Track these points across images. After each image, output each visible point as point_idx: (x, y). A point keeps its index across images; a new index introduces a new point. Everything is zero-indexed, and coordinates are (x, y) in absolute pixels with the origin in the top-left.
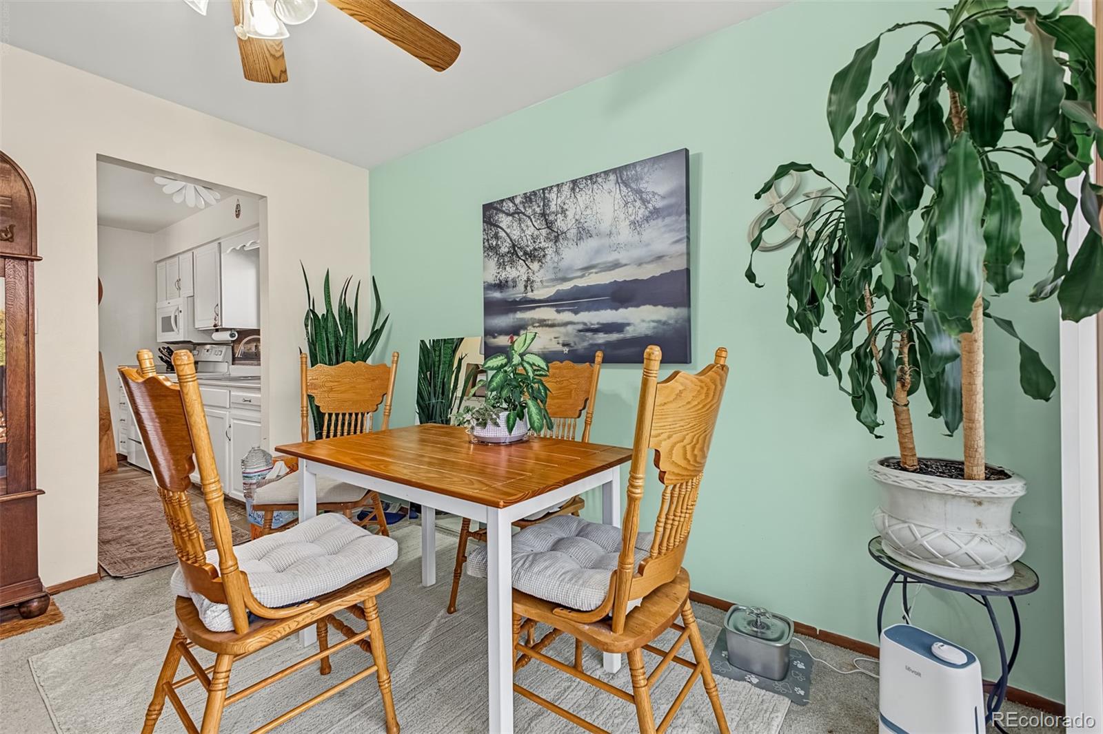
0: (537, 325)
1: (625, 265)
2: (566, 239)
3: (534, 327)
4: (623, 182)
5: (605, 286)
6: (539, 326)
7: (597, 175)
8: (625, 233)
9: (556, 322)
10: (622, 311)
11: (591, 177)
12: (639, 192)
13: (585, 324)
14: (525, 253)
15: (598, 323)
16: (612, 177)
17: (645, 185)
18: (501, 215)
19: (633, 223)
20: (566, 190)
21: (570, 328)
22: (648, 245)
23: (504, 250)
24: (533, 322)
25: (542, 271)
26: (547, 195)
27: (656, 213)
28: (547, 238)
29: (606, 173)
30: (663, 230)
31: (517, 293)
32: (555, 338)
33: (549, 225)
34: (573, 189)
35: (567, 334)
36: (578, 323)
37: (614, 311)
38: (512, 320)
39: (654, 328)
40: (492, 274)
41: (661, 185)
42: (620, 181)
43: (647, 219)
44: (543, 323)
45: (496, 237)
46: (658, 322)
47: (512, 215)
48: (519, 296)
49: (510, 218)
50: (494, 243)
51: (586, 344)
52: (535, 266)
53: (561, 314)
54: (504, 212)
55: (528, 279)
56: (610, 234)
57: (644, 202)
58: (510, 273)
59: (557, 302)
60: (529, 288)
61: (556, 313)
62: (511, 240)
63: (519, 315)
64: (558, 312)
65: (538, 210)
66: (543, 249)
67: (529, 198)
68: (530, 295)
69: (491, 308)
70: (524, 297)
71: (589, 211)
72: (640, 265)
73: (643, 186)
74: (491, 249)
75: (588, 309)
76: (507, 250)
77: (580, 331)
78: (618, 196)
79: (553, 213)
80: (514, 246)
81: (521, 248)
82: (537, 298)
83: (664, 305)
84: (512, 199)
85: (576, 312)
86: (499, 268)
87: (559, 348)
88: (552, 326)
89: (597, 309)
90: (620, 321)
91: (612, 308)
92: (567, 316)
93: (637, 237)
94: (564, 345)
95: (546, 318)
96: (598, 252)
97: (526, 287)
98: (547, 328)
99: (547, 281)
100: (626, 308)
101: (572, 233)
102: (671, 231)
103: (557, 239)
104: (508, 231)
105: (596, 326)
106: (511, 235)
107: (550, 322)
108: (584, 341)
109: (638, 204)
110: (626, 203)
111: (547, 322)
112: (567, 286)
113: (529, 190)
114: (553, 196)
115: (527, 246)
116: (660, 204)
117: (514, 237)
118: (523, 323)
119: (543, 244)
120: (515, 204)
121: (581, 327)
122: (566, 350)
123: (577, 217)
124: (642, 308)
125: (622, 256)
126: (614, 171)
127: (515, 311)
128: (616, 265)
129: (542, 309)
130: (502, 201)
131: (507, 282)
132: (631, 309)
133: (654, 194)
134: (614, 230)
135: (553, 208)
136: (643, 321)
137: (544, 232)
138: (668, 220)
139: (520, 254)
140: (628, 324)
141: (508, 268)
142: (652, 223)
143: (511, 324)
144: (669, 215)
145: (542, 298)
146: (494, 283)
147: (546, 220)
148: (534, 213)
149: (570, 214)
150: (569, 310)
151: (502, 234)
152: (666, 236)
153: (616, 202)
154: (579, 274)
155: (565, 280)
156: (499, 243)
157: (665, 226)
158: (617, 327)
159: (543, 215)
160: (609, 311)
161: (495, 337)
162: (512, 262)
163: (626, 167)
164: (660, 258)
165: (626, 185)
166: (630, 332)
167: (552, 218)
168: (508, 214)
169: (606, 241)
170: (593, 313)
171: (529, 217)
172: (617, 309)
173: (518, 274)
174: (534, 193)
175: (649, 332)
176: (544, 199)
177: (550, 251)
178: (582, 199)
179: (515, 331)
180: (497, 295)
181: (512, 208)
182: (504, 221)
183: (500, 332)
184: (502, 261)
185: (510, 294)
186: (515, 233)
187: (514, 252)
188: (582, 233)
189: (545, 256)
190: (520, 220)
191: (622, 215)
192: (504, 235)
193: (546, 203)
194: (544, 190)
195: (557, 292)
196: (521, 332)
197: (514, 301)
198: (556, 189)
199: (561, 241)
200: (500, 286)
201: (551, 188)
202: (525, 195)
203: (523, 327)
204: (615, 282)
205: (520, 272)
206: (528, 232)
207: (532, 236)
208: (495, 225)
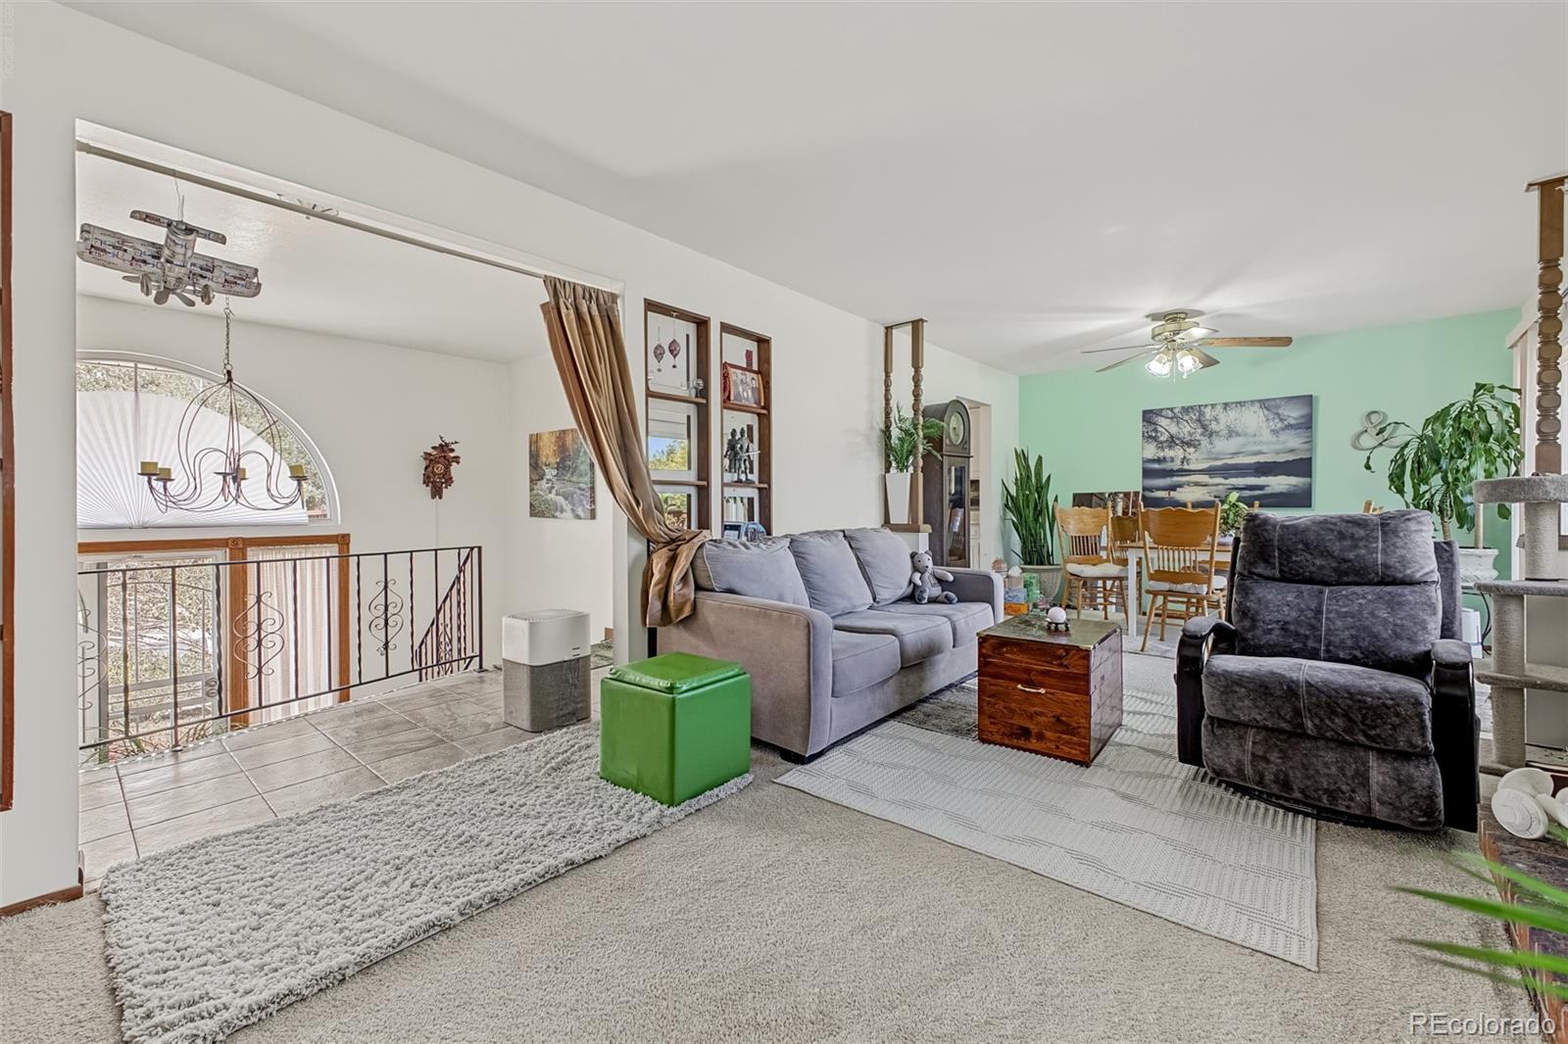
0: (1192, 484)
1: (1266, 453)
2: (1218, 435)
3: (1189, 486)
4: (1266, 408)
5: (1250, 464)
6: (1193, 486)
7: (1245, 402)
8: (1266, 435)
9: (1209, 483)
10: (1263, 478)
11: (1240, 403)
12: (1278, 414)
13: (1233, 485)
14: (1182, 442)
15: (1246, 485)
16: (1258, 405)
17: (1283, 411)
18: (1160, 418)
19: (1273, 431)
20: (1219, 408)
21: (1220, 487)
22: (1284, 443)
23: (1162, 439)
24: (1188, 484)
25: (1197, 453)
26: (1202, 409)
27: (1289, 427)
28: (1202, 434)
29: (1252, 402)
31: (1176, 465)
32: (1208, 493)
33: (1204, 427)
34: (1225, 408)
35: (1218, 491)
36: (1227, 484)
37: (1258, 478)
38: (1169, 482)
39: (1287, 488)
40: (1151, 451)
41: (1294, 414)
42: (1263, 407)
43: (1283, 429)
44: (1197, 484)
45: (1155, 430)
46: (1290, 485)
47: (1171, 418)
48: (1176, 468)
49: (1169, 420)
50: (1153, 435)
52: (1192, 450)
53: (1214, 479)
54: (1163, 416)
55: (1185, 457)
56: (1255, 435)
57: (1281, 420)
58: (1168, 453)
59: (1210, 472)
60: (1185, 463)
61: (1209, 478)
62: (1169, 433)
63: (1176, 479)
64: (1211, 477)
65: (1194, 417)
66: (1199, 441)
67: (1186, 410)
68: (1186, 467)
69: (1147, 473)
70: (1181, 468)
71: (1238, 421)
72: (1277, 453)
73: (1280, 411)
74: (1148, 437)
75: (1236, 477)
76: (1165, 439)
77: (1229, 489)
78: (1261, 414)
79: (1208, 420)
80: (1172, 437)
81: (1178, 439)
82: (1192, 469)
83: (1297, 476)
84: (1171, 410)
85: (1226, 478)
86: (1157, 450)
87: (1212, 499)
88: (1205, 485)
89: (1243, 477)
90: (1261, 484)
91: (1254, 477)
92: (1218, 480)
93: (1275, 439)
94: (1215, 497)
95: (1200, 481)
96: (1245, 445)
97: (1182, 462)
98: (1201, 487)
99: (1201, 459)
100: (1266, 477)
101: (1225, 432)
102: (1301, 437)
103: (1211, 435)
104: (1167, 428)
105: (1243, 486)
106: (1169, 431)
107: (1203, 483)
109: (1277, 420)
110: (1268, 420)
111: (1201, 483)
112: (1218, 463)
113: (1186, 405)
114: (1208, 410)
115: (1184, 438)
116: (1293, 422)
117: (1172, 432)
118: (1179, 483)
119: (1198, 437)
120: (1173, 412)
121: (1230, 487)
123: (1228, 424)
124: (1280, 477)
125: (1264, 448)
126: (1259, 401)
127: (1173, 476)
128: (1259, 453)
129: (1196, 475)
130: (1162, 410)
131: (1165, 458)
132: (1270, 478)
133: (1289, 417)
134: (1258, 434)
135: (1208, 417)
136: (1280, 484)
137: (1200, 431)
138: (1298, 431)
139: (1178, 442)
140: (1268, 486)
141: (1166, 450)
142: (1287, 431)
143: (1168, 484)
144: (1300, 428)
145: (1197, 469)
146: (1152, 458)
147: (1201, 424)
148: (1191, 419)
149: (1223, 422)
150: (1220, 477)
151: (1160, 429)
152: (1297, 439)
153: (1260, 418)
154: (1230, 456)
155: (1216, 459)
156: (1158, 434)
157: (1297, 434)
158: (1261, 488)
159: (1199, 420)
160: (1252, 478)
161: (1156, 492)
162: (1170, 447)
163: (1268, 400)
164: (1292, 451)
165: (1268, 410)
166: (1268, 491)
167: (1207, 423)
168: (1167, 418)
169: (1252, 439)
170: (1239, 479)
171: (1186, 421)
173: (1176, 454)
174: (1192, 407)
175: (1283, 491)
176: (1200, 411)
177: (1205, 442)
178: (1232, 414)
179: (1173, 488)
180: (1156, 466)
181: (1170, 414)
182: (1163, 422)
183: (1158, 489)
184: (1161, 446)
185: (1168, 466)
186: (1174, 429)
187: (1172, 441)
188: (1232, 433)
189: (1200, 444)
190: (1178, 422)
191: (1264, 425)
192: (1163, 430)
193: (1201, 414)
194: (1200, 406)
195: (1210, 467)
196: (1178, 489)
197: (1172, 470)
198: (1210, 407)
199: (1214, 437)
200: (1159, 461)
201: (1206, 406)
202: (1183, 408)
203: (1181, 486)
204: (1258, 462)
205: (1178, 453)
206: (1185, 430)
207: (1189, 432)
208: (1154, 424)
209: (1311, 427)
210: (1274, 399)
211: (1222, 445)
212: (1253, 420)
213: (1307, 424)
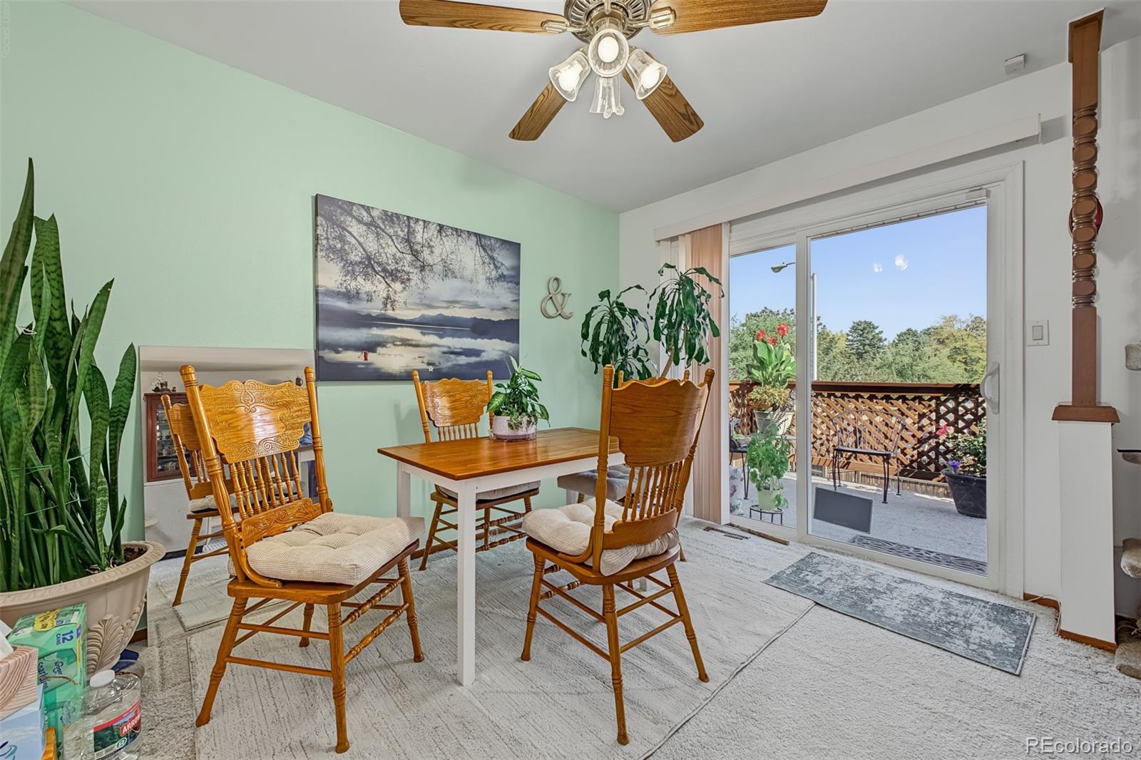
0: (399, 343)
1: (482, 307)
2: (431, 270)
3: (395, 345)
4: (482, 246)
5: (466, 320)
6: (400, 345)
7: (461, 231)
8: (482, 285)
9: (421, 343)
10: (479, 340)
11: (456, 230)
12: (492, 258)
13: (450, 348)
14: (384, 270)
15: (461, 348)
16: (473, 238)
17: (497, 256)
18: (348, 218)
19: (488, 279)
20: (433, 230)
21: (435, 350)
22: (498, 297)
23: (355, 256)
24: (394, 341)
25: (405, 292)
26: (412, 224)
27: (502, 277)
28: (412, 265)
29: (469, 233)
30: (507, 290)
31: (375, 309)
32: (419, 357)
33: (415, 254)
34: (440, 231)
35: (432, 355)
36: (443, 346)
37: (473, 340)
38: (365, 335)
39: (501, 355)
40: (332, 276)
41: (505, 262)
42: (479, 244)
43: (498, 279)
44: (406, 343)
45: (341, 239)
46: (503, 351)
47: (367, 225)
48: (375, 312)
49: (365, 228)
50: (339, 246)
51: (449, 364)
52: (397, 286)
53: (426, 336)
54: (354, 217)
55: (388, 297)
56: (471, 281)
57: (496, 267)
58: (363, 285)
59: (422, 324)
60: (389, 306)
61: (421, 335)
62: (364, 250)
63: (376, 331)
64: (423, 334)
65: (402, 234)
66: (408, 273)
67: (391, 218)
68: (390, 313)
69: (322, 316)
70: (383, 314)
71: (454, 257)
72: (493, 310)
73: (495, 255)
75: (453, 336)
76: (358, 259)
77: (444, 353)
78: (478, 254)
79: (419, 243)
80: (369, 258)
81: (380, 264)
82: (399, 317)
83: (507, 341)
84: (368, 209)
85: (441, 337)
86: (346, 276)
87: (425, 366)
88: (417, 346)
89: (460, 337)
90: (478, 348)
91: (472, 338)
92: (432, 339)
93: (490, 290)
94: (429, 364)
95: (409, 338)
96: (462, 292)
97: (385, 304)
98: (411, 348)
99: (411, 304)
100: (482, 339)
101: (438, 268)
102: (511, 293)
103: (423, 268)
104: (361, 240)
105: (459, 350)
106: (364, 246)
107: (414, 343)
108: (448, 361)
109: (492, 266)
110: (484, 263)
111: (411, 342)
112: (432, 313)
113: (392, 209)
114: (419, 228)
115: (387, 264)
116: (506, 273)
117: (369, 250)
118: (381, 340)
119: (406, 268)
120: (371, 216)
121: (445, 349)
122: (431, 369)
123: (444, 257)
124: (493, 340)
125: (481, 301)
126: (476, 234)
127: (370, 326)
128: (475, 306)
129: (405, 329)
130: (352, 204)
131: (358, 293)
132: (485, 340)
133: (502, 264)
134: (474, 279)
135: (419, 238)
136: (494, 350)
137: (409, 258)
138: (510, 285)
139: (377, 268)
140: (484, 351)
141: (359, 278)
142: (501, 283)
143: (363, 340)
144: (511, 282)
145: (405, 318)
146: (336, 290)
147: (411, 247)
148: (398, 236)
149: (437, 251)
150: (434, 334)
151: (349, 238)
152: (509, 294)
153: (476, 258)
154: (445, 305)
155: (430, 307)
156: (346, 247)
157: (509, 288)
158: (476, 353)
159: (408, 241)
160: (469, 339)
161: (338, 352)
162: (365, 274)
163: (485, 237)
164: (504, 308)
165: (484, 250)
166: (485, 357)
167: (417, 247)
168: (360, 222)
169: (468, 284)
170: (456, 340)
171: (391, 237)
172: (476, 339)
173: (375, 288)
174: (398, 216)
175: (496, 359)
176: (409, 226)
177: (415, 277)
178: (449, 243)
179: (369, 347)
180: (342, 305)
181: (366, 218)
182: (356, 229)
183: (349, 347)
184: (350, 268)
185: (363, 307)
186: (372, 246)
187: (369, 265)
188: (448, 272)
189: (408, 280)
190: (378, 234)
191: (481, 271)
192: (354, 241)
193: (411, 232)
194: (409, 218)
195: (423, 316)
196: (379, 350)
197: (369, 317)
198: (421, 223)
199: (427, 272)
200: (349, 296)
201: (417, 220)
202: (385, 212)
203: (382, 344)
204: (475, 318)
205: (377, 287)
206: (390, 250)
207: (394, 256)
208: (339, 226)
209: (518, 283)
210: (490, 238)
211: (439, 288)
212: (468, 257)
213: (514, 279)
